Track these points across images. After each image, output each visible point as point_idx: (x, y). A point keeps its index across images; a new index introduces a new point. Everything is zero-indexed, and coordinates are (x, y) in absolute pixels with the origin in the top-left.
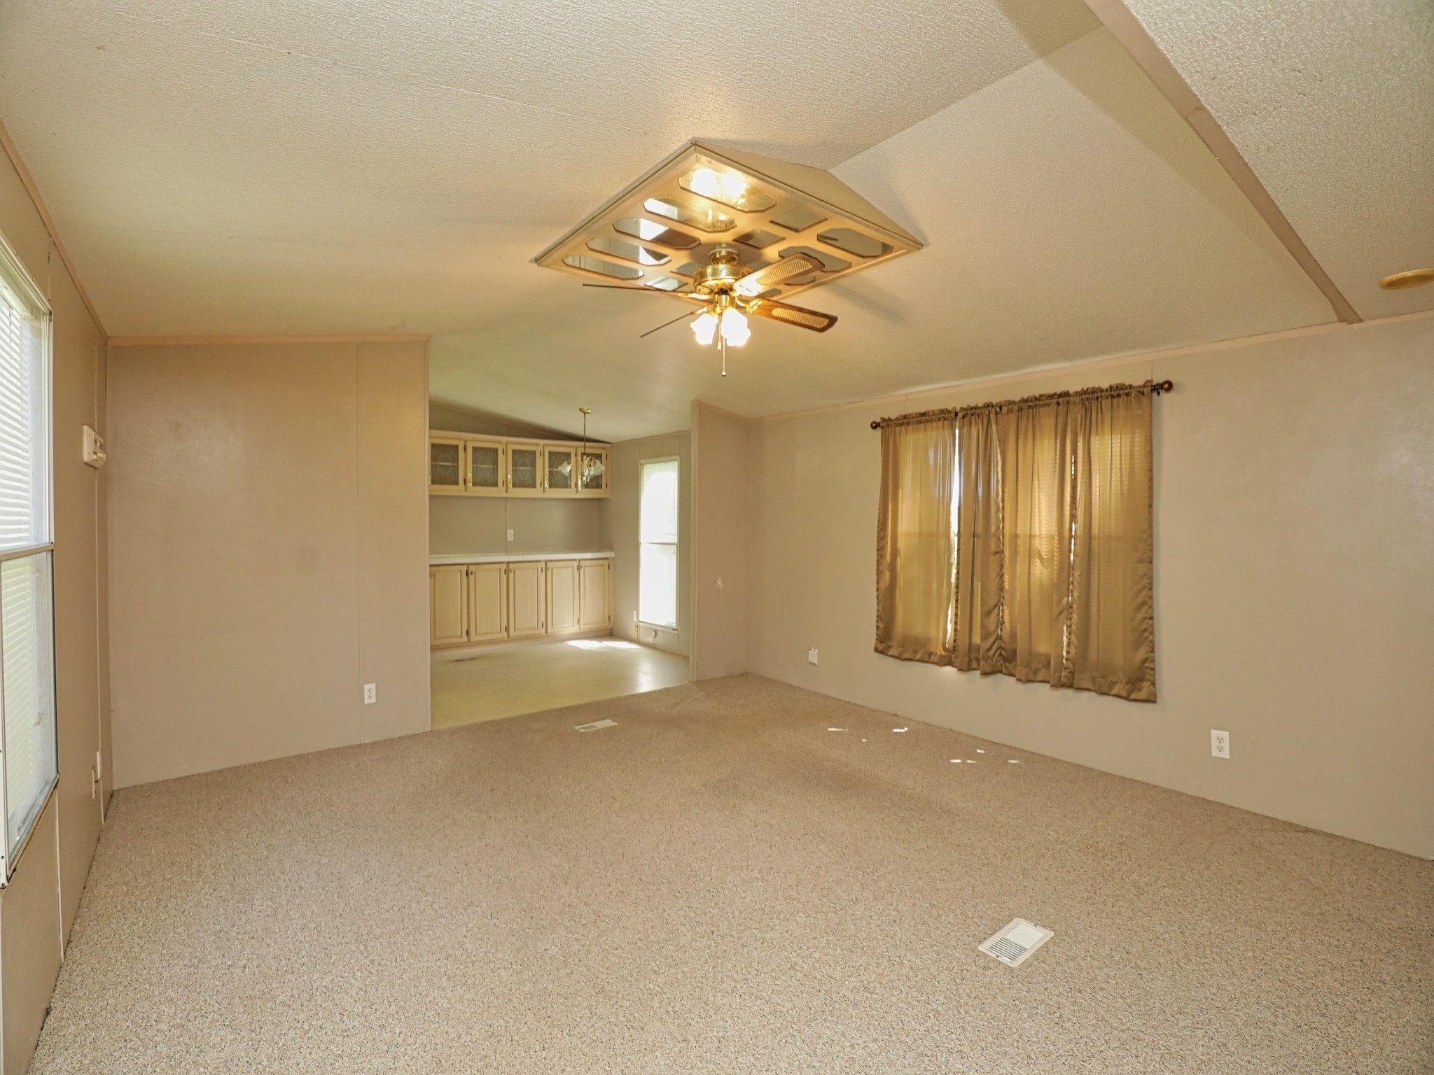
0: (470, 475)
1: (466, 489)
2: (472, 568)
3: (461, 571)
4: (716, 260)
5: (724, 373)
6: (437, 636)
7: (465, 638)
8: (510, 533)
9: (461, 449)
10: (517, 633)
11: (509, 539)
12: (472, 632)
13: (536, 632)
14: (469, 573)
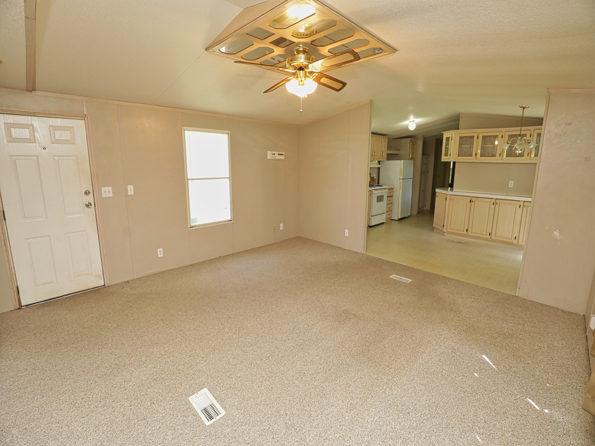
0: (479, 151)
1: (476, 159)
2: (473, 199)
3: (467, 199)
4: (298, 52)
5: (301, 111)
6: (451, 228)
7: (465, 233)
8: (511, 183)
9: (476, 138)
10: (496, 238)
11: (510, 186)
12: (469, 230)
13: (510, 241)
14: (471, 201)
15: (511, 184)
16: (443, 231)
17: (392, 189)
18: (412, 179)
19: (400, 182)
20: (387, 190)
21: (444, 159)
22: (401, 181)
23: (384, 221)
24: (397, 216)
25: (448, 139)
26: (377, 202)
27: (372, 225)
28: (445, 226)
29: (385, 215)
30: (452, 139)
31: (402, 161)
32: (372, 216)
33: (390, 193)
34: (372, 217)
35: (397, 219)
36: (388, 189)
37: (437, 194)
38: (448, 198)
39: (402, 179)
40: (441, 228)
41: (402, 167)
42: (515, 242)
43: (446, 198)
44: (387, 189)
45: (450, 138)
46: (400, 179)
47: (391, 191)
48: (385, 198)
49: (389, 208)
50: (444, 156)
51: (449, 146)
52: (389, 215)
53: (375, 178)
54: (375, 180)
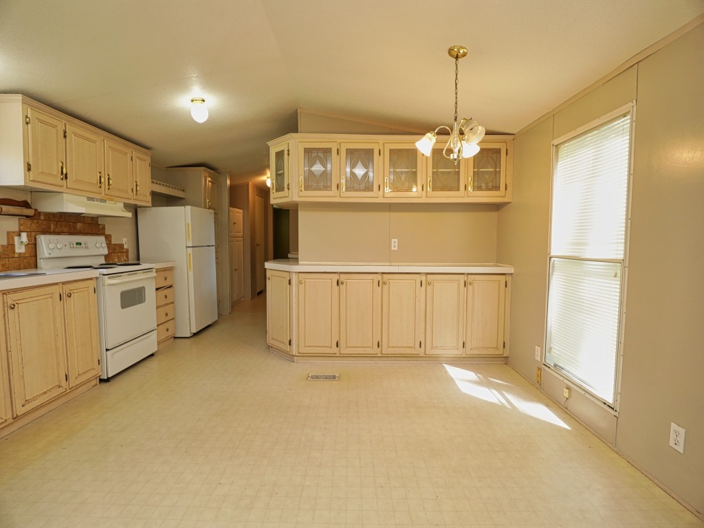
1: (339, 195)
2: (342, 278)
3: (331, 279)
6: (307, 345)
7: (335, 350)
8: (395, 242)
9: (334, 152)
10: (391, 351)
11: (393, 249)
12: (342, 344)
13: (413, 351)
14: (340, 283)
15: (395, 244)
16: (291, 353)
17: (170, 269)
18: (214, 247)
19: (188, 253)
20: (154, 274)
21: (274, 198)
22: (190, 250)
23: (154, 349)
24: (189, 329)
25: (280, 155)
26: (123, 307)
27: (110, 376)
28: (294, 342)
29: (154, 335)
30: (288, 154)
31: (188, 208)
32: (107, 350)
33: (166, 279)
34: (108, 352)
35: (189, 336)
36: (158, 271)
37: (268, 274)
38: (294, 282)
39: (192, 247)
40: (288, 348)
41: (189, 221)
42: (421, 351)
43: (290, 281)
44: (154, 270)
45: (286, 153)
46: (187, 247)
47: (167, 274)
48: (150, 294)
49: (167, 315)
50: (274, 191)
51: (284, 170)
52: (167, 330)
53: (125, 247)
54: (127, 251)
